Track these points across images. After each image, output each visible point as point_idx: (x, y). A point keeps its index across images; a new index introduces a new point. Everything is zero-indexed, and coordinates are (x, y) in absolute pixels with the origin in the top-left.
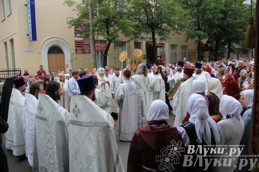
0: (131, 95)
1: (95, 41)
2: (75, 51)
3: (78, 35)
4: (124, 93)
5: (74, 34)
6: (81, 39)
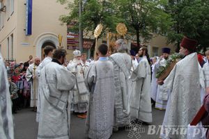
0: (105, 78)
1: (83, 40)
2: (67, 47)
3: (70, 33)
4: (96, 73)
5: (66, 32)
6: (73, 37)
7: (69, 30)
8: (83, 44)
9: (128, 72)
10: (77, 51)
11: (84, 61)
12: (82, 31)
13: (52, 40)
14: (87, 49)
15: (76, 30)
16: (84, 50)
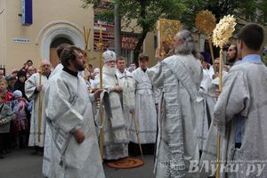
1: (122, 34)
2: (93, 47)
3: (99, 22)
4: (251, 93)
5: (93, 21)
6: (105, 29)
7: (97, 17)
8: (121, 42)
9: (194, 89)
10: (109, 52)
11: (122, 71)
12: (120, 18)
13: (69, 34)
14: (129, 51)
15: (109, 18)
16: (122, 52)
